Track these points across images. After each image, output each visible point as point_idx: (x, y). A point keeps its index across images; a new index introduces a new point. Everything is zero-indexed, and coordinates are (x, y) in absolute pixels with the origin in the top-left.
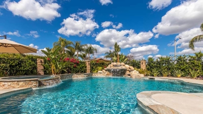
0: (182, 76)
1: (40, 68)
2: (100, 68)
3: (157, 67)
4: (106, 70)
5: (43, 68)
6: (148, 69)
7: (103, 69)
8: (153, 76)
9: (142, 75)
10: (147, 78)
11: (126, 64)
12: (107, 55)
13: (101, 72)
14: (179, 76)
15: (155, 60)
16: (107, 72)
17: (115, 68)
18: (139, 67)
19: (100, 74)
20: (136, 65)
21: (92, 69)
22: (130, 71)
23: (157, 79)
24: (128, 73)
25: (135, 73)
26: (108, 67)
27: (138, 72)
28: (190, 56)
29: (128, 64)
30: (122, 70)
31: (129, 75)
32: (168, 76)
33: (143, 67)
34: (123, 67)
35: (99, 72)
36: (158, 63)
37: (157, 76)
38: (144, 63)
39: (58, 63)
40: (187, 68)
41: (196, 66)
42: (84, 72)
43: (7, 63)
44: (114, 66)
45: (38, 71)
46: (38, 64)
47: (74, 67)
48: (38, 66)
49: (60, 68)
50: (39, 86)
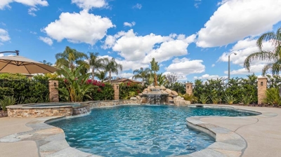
0: (234, 103)
1: (53, 93)
2: (133, 93)
3: (205, 91)
4: (141, 96)
5: (57, 93)
6: (195, 95)
7: (137, 94)
8: (201, 103)
9: (188, 102)
10: (194, 106)
11: (167, 87)
12: (136, 74)
13: (135, 98)
14: (232, 102)
15: (204, 84)
16: (143, 99)
17: (154, 93)
18: (184, 92)
19: (134, 101)
20: (180, 89)
21: (121, 97)
22: (173, 97)
23: (205, 106)
24: (170, 99)
25: (179, 99)
26: (145, 92)
27: (183, 98)
28: (243, 79)
29: (170, 88)
30: (162, 95)
31: (173, 102)
32: (219, 103)
33: (189, 92)
34: (164, 92)
35: (131, 98)
36: (208, 87)
37: (207, 103)
38: (190, 87)
39: (79, 87)
40: (240, 93)
41: (249, 90)
42: (111, 98)
43: (10, 86)
44: (151, 90)
45: (51, 97)
46: (50, 88)
47: (98, 92)
48: (50, 90)
49: (83, 93)
50: (74, 114)
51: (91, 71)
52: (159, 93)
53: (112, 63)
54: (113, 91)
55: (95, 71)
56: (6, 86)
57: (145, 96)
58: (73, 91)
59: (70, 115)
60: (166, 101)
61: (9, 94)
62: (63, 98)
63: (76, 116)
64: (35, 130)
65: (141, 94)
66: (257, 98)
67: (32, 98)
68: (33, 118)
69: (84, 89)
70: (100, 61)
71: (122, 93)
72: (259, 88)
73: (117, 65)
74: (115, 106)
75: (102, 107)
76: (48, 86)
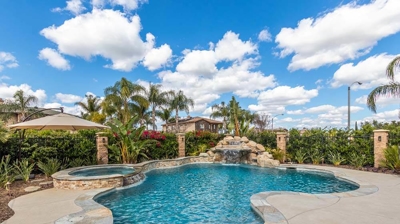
0: (342, 164)
1: (102, 151)
2: (203, 147)
3: (303, 145)
4: (214, 152)
5: (106, 151)
6: (289, 151)
7: (208, 149)
8: (297, 162)
9: (276, 163)
10: (284, 167)
11: (251, 138)
12: (215, 110)
13: (205, 154)
14: (338, 163)
15: (301, 135)
16: (216, 156)
17: (231, 148)
18: (274, 146)
19: (205, 158)
20: (268, 141)
21: (188, 153)
22: (257, 154)
23: (299, 168)
24: (253, 156)
25: (265, 158)
26: (219, 147)
27: (271, 156)
29: (254, 139)
30: (242, 152)
31: (256, 161)
32: (320, 163)
33: (281, 145)
34: (245, 147)
35: (202, 154)
36: (307, 139)
38: (282, 139)
39: (132, 143)
40: (350, 150)
41: (362, 147)
42: (174, 155)
43: (53, 145)
44: (228, 143)
45: (99, 157)
46: (98, 144)
47: (157, 147)
48: (98, 148)
49: (138, 151)
50: (124, 185)
51: (150, 109)
52: (239, 148)
53: (180, 98)
54: (177, 145)
55: (157, 109)
56: (49, 145)
57: (219, 151)
58: (125, 149)
59: (120, 186)
60: (247, 158)
61: (52, 155)
62: (113, 157)
63: (126, 187)
64: (84, 211)
65: (214, 149)
66: (373, 158)
67: (77, 160)
68: (81, 192)
69: (139, 145)
70: (163, 94)
71: (189, 146)
72: (376, 144)
73: (186, 100)
74: (179, 166)
75: (162, 168)
76: (95, 142)
